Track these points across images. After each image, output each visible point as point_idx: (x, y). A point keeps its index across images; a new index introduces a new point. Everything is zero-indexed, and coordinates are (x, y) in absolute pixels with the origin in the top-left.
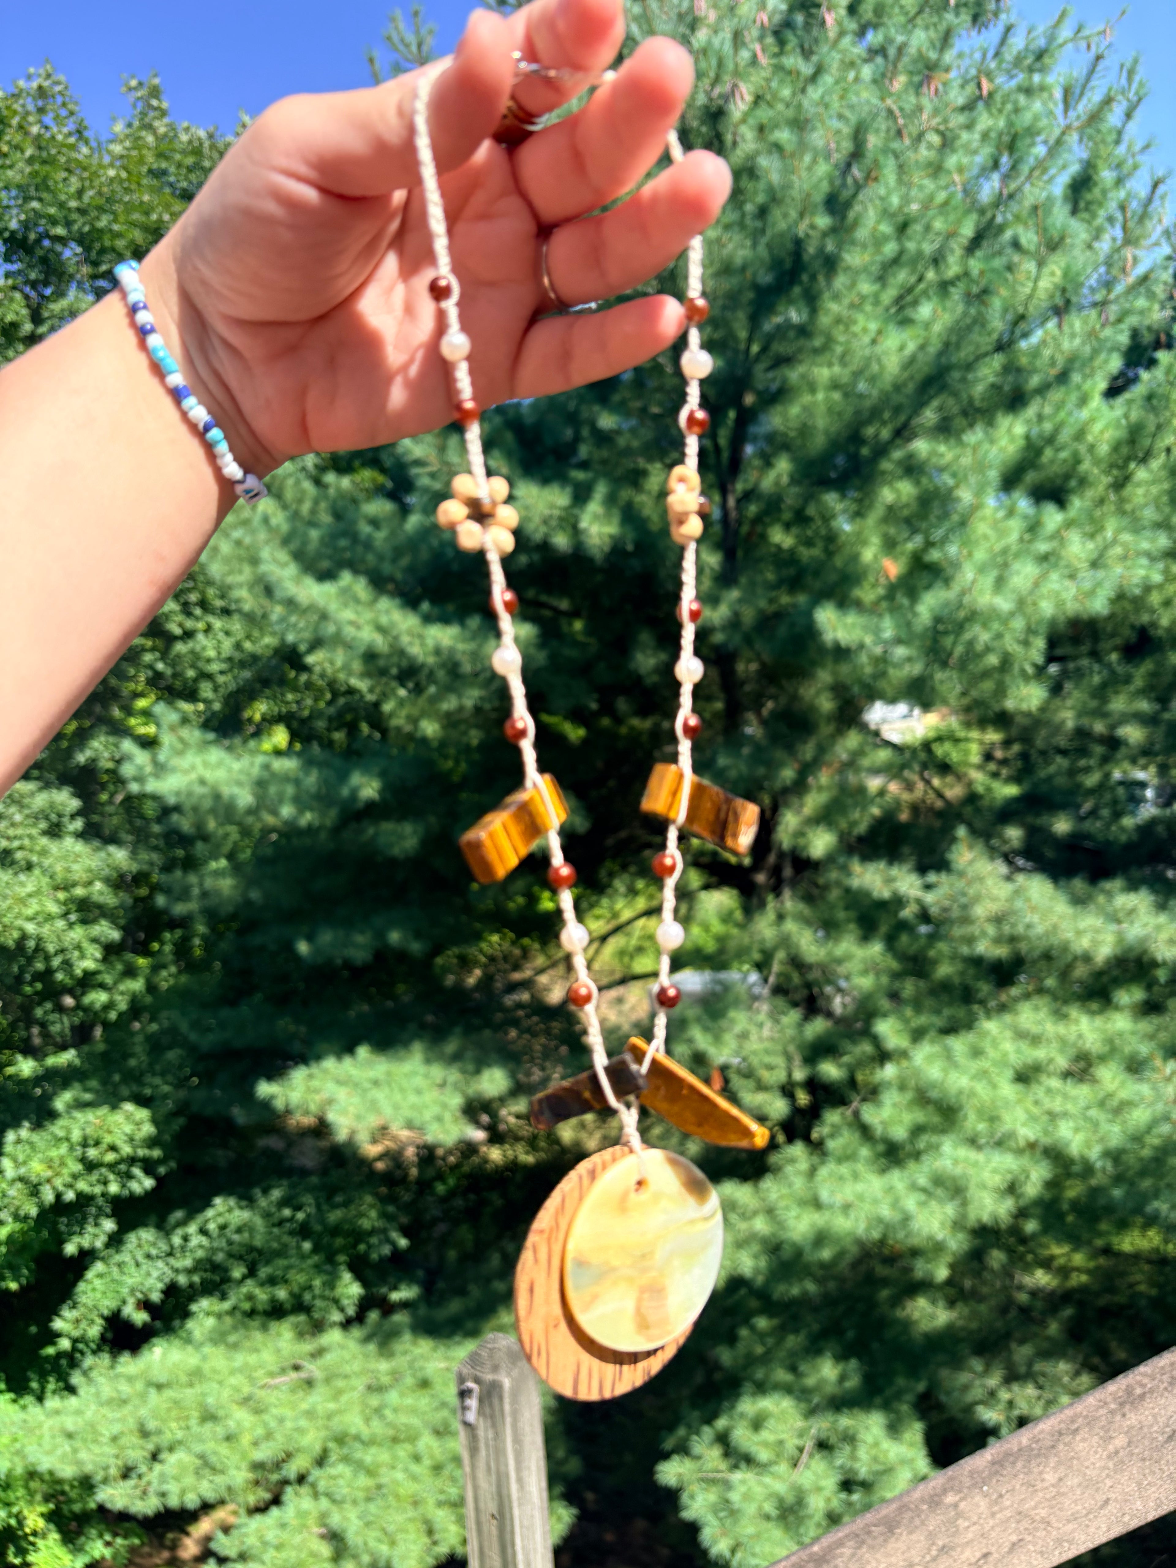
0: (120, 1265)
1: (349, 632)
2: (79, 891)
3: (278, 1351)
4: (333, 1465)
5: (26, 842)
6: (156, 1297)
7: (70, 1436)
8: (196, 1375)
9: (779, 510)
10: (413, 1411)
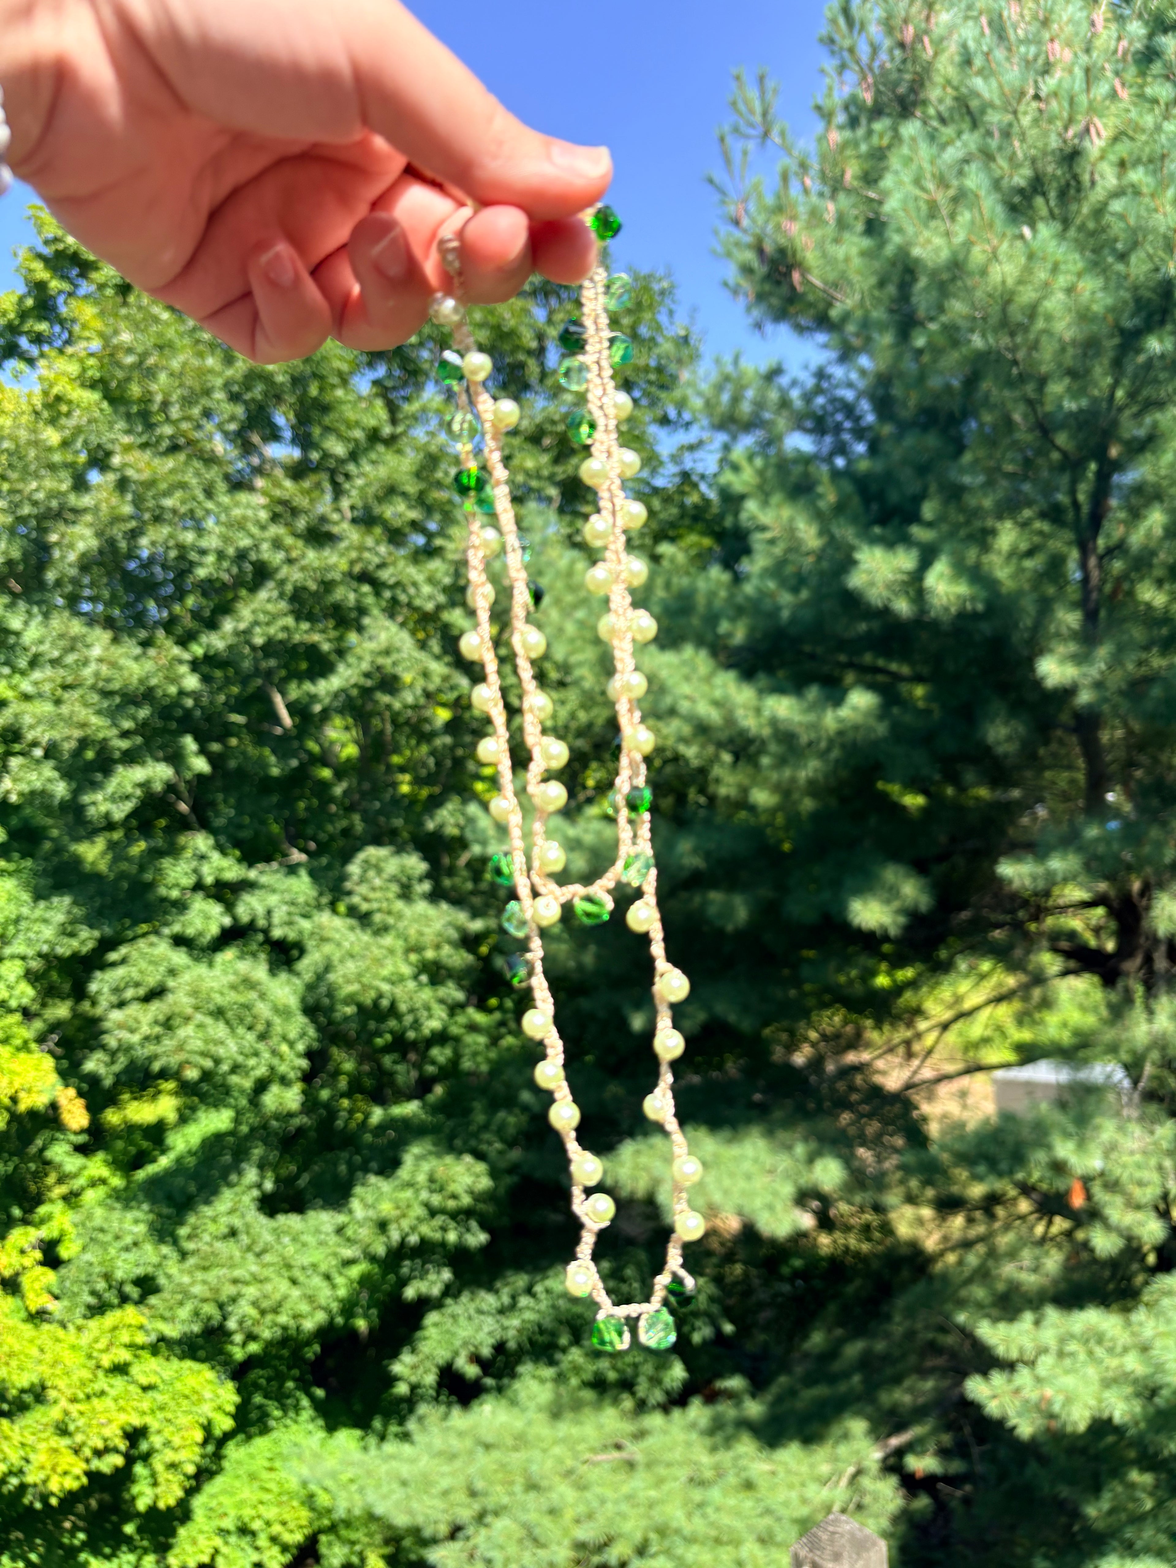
0: (454, 1317)
1: (684, 706)
2: (430, 954)
3: (600, 1427)
4: (653, 1556)
5: (385, 905)
6: (486, 1352)
7: (404, 1483)
8: (521, 1441)
9: (1150, 566)
10: (737, 1513)
